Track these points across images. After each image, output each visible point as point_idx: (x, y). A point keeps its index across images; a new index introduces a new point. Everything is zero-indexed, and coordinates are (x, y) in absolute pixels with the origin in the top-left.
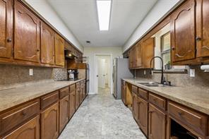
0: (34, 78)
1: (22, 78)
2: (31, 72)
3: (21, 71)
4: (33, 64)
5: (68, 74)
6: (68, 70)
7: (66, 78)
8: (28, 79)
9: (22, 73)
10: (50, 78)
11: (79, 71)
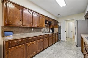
0: (33, 32)
1: (29, 31)
2: (32, 29)
3: (29, 29)
4: (30, 27)
5: (50, 30)
6: (49, 28)
7: (49, 32)
8: (31, 32)
9: (29, 30)
10: (40, 32)
11: (55, 29)
